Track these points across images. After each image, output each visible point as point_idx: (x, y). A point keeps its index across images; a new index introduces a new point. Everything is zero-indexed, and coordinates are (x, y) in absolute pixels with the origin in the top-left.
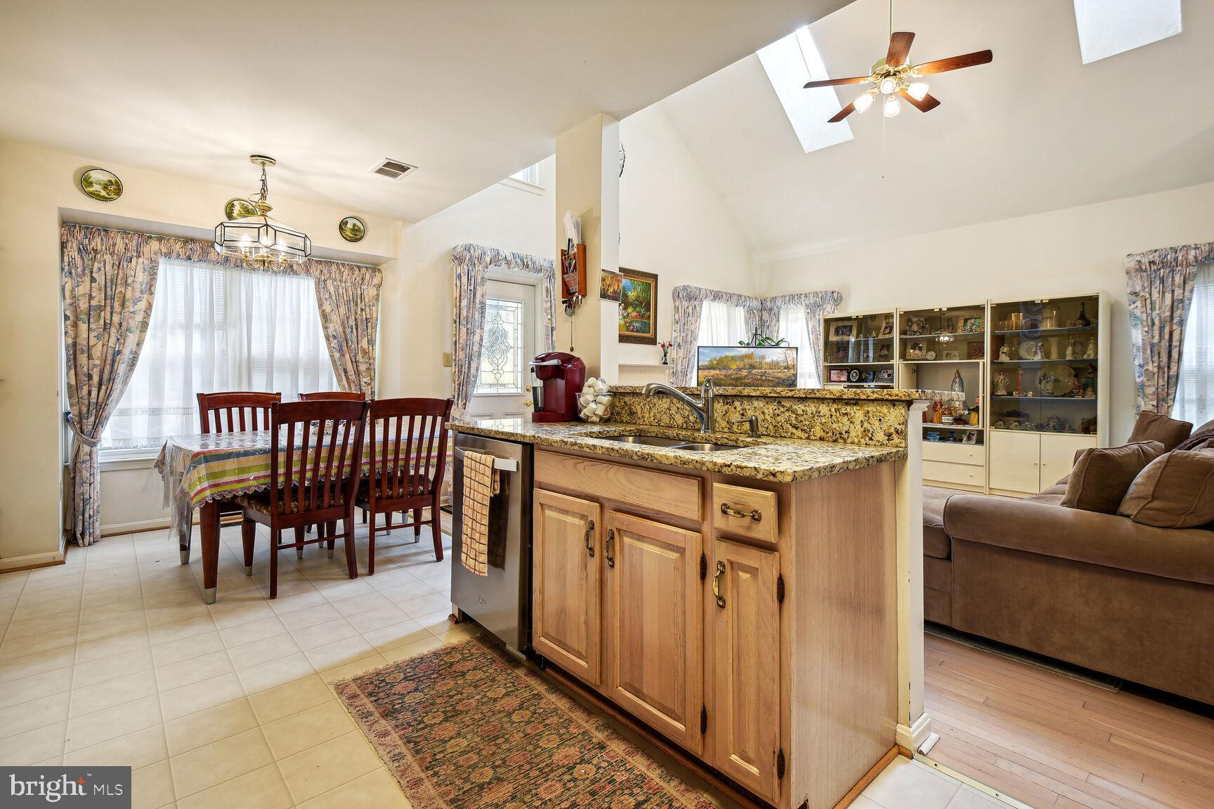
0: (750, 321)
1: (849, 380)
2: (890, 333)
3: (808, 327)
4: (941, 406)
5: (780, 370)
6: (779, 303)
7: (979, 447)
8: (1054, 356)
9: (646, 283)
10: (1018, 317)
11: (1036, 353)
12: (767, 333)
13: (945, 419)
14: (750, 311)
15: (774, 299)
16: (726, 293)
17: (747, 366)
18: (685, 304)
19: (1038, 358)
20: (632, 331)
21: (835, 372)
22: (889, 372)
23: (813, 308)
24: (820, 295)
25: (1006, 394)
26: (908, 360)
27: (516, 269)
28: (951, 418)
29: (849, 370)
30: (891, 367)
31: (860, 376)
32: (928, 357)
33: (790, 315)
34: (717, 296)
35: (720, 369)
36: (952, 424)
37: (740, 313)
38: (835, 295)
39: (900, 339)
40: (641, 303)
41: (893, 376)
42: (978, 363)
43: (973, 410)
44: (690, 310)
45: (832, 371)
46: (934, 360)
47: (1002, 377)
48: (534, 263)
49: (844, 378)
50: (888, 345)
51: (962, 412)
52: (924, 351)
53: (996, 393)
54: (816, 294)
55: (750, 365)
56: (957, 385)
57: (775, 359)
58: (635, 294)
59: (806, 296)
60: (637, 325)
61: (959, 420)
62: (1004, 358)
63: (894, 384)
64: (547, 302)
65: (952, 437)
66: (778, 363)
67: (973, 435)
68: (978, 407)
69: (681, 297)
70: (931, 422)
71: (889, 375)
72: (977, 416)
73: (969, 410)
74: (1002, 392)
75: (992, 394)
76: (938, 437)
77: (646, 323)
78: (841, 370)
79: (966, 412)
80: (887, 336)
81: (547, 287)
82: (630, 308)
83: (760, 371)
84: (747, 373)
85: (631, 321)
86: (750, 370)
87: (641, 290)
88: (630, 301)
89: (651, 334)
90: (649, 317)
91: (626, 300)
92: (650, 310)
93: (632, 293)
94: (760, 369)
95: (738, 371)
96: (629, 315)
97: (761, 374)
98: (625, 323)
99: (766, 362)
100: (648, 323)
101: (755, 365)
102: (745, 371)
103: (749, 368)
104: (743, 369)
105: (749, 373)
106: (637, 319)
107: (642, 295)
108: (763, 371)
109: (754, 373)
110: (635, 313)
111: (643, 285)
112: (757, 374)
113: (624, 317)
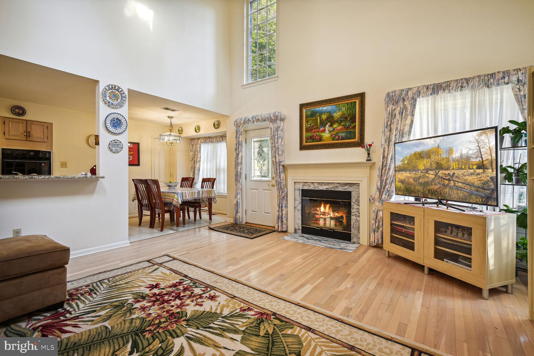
5: (472, 171)
17: (434, 166)
20: (338, 139)
35: (410, 170)
40: (346, 118)
55: (437, 163)
57: (464, 152)
58: (340, 113)
60: (343, 134)
64: (271, 134)
66: (468, 158)
77: (351, 131)
81: (270, 127)
82: (335, 124)
83: (447, 172)
84: (434, 176)
85: (337, 133)
86: (437, 171)
87: (345, 109)
88: (336, 119)
89: (357, 139)
90: (355, 127)
91: (332, 120)
92: (355, 122)
93: (337, 114)
94: (448, 169)
95: (426, 173)
96: (334, 129)
97: (449, 177)
98: (331, 135)
99: (454, 156)
100: (354, 132)
101: (442, 163)
102: (432, 173)
103: (436, 168)
104: (430, 170)
105: (436, 175)
106: (342, 131)
107: (347, 113)
108: (451, 173)
109: (441, 175)
110: (340, 127)
111: (348, 105)
112: (444, 177)
113: (330, 132)
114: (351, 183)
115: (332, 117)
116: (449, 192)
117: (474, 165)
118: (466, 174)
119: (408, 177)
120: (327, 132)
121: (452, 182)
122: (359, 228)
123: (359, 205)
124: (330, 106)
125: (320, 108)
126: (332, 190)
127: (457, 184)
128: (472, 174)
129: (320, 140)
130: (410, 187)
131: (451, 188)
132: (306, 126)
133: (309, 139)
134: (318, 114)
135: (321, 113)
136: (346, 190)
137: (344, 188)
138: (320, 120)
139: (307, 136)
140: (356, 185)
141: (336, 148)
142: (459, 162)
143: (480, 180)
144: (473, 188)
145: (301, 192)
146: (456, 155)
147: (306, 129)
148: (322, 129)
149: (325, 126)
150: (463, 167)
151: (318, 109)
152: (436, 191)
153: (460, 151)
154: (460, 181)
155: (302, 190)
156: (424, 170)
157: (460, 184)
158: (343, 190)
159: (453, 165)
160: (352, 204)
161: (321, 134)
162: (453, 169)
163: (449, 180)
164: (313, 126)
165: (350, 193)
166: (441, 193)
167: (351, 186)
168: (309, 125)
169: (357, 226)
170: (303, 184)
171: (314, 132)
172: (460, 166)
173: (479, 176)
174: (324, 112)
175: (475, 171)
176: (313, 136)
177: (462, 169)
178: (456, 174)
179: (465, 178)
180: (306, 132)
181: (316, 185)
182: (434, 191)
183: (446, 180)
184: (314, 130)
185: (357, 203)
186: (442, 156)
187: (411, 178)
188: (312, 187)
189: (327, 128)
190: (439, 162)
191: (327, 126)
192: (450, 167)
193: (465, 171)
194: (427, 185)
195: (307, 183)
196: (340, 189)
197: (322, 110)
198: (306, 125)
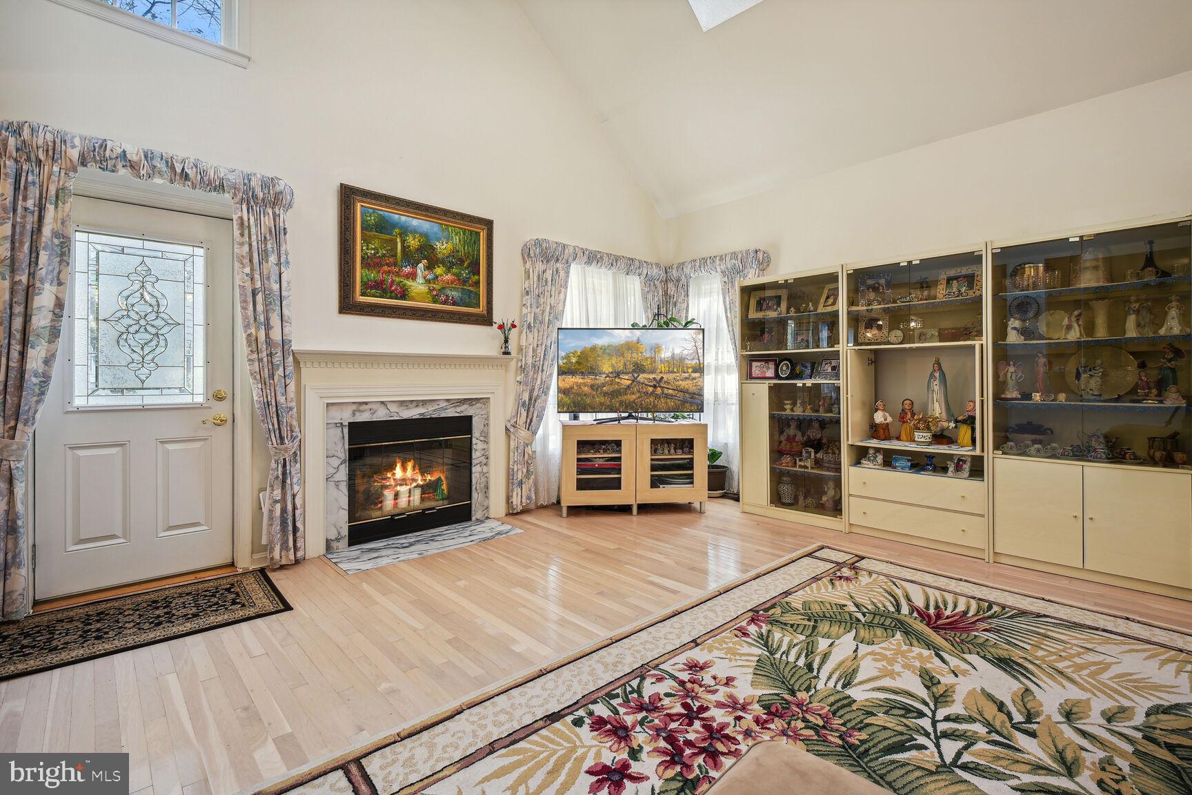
0: (650, 296)
1: (777, 376)
2: (834, 303)
3: (724, 302)
4: (913, 414)
5: (686, 375)
6: (687, 270)
7: (974, 484)
8: (1101, 333)
9: (471, 232)
10: (1037, 269)
11: (1069, 328)
12: (673, 313)
13: (918, 436)
14: (649, 281)
15: (681, 266)
16: (609, 255)
18: (540, 266)
19: (1074, 335)
20: (445, 303)
21: (759, 364)
22: (834, 363)
23: (730, 275)
24: (740, 256)
25: (1019, 396)
26: (861, 344)
27: (158, 180)
28: (929, 435)
29: (777, 360)
30: (836, 355)
31: (793, 369)
32: (892, 339)
33: (703, 287)
34: (593, 258)
36: (930, 444)
37: (634, 285)
38: (760, 255)
39: (849, 313)
40: (461, 261)
41: (839, 370)
42: (973, 347)
43: (964, 422)
44: (548, 275)
45: (754, 364)
46: (901, 343)
47: (1012, 369)
48: (203, 173)
49: (771, 373)
50: (832, 321)
51: (945, 424)
52: (885, 331)
53: (1003, 396)
54: (734, 255)
55: (636, 364)
56: (937, 382)
57: (677, 351)
58: (450, 246)
59: (721, 259)
60: (455, 294)
61: (941, 437)
62: (1013, 338)
63: (841, 382)
64: (242, 244)
65: (931, 465)
66: (682, 359)
67: (965, 462)
68: (973, 418)
69: (532, 255)
70: (898, 438)
71: (834, 368)
72: (969, 432)
73: (956, 421)
74: (1012, 393)
75: (997, 397)
76: (909, 464)
77: (471, 292)
78: (767, 362)
79: (952, 425)
80: (829, 309)
81: (241, 218)
82: (439, 267)
83: (652, 376)
84: (630, 382)
85: (443, 288)
86: (636, 375)
87: (460, 241)
88: (440, 256)
89: (482, 309)
90: (477, 283)
91: (432, 256)
92: (478, 274)
93: (443, 245)
94: (652, 373)
95: (615, 377)
96: (437, 277)
97: (655, 383)
98: (431, 290)
99: (663, 356)
100: (476, 293)
101: (644, 364)
102: (627, 377)
103: (634, 371)
104: (623, 373)
105: (633, 381)
106: (453, 285)
107: (463, 250)
108: (658, 378)
109: (641, 381)
110: (449, 277)
111: (464, 234)
112: (647, 383)
113: (428, 281)
114: (472, 399)
115: (433, 248)
116: (654, 402)
117: (689, 368)
118: (678, 378)
119: (579, 386)
120: (420, 280)
121: (659, 389)
122: (487, 487)
123: (486, 442)
124: (428, 221)
125: (403, 218)
126: (433, 416)
127: (666, 391)
128: (686, 378)
129: (404, 295)
130: (582, 399)
131: (658, 397)
132: (362, 250)
133: (371, 288)
134: (397, 230)
135: (405, 231)
136: (462, 415)
137: (459, 409)
138: (403, 247)
139: (365, 279)
140: (481, 401)
141: (440, 321)
142: (669, 363)
143: (695, 386)
144: (687, 395)
145: (346, 430)
146: (665, 354)
147: (363, 258)
148: (408, 269)
149: (415, 265)
150: (675, 370)
151: (397, 216)
152: (634, 402)
153: (671, 350)
154: (670, 387)
155: (351, 425)
156: (612, 373)
157: (670, 391)
158: (458, 415)
159: (661, 367)
160: (474, 441)
161: (406, 281)
162: (661, 372)
163: (655, 386)
164: (384, 255)
165: (470, 418)
166: (642, 404)
167: (472, 405)
168: (373, 252)
169: (482, 485)
170: (354, 407)
171: (385, 272)
172: (671, 369)
173: (695, 381)
174: (414, 232)
175: (690, 375)
176: (382, 282)
177: (673, 372)
178: (665, 379)
179: (677, 383)
180: (362, 268)
181: (393, 408)
182: (630, 402)
183: (651, 386)
184: (386, 268)
185: (482, 438)
186: (645, 354)
187: (586, 385)
188: (381, 415)
189: (421, 271)
190: (639, 362)
191: (421, 265)
192: (656, 370)
193: (678, 375)
194: (617, 395)
195: (366, 403)
196: (451, 413)
197: (407, 225)
198: (362, 247)
